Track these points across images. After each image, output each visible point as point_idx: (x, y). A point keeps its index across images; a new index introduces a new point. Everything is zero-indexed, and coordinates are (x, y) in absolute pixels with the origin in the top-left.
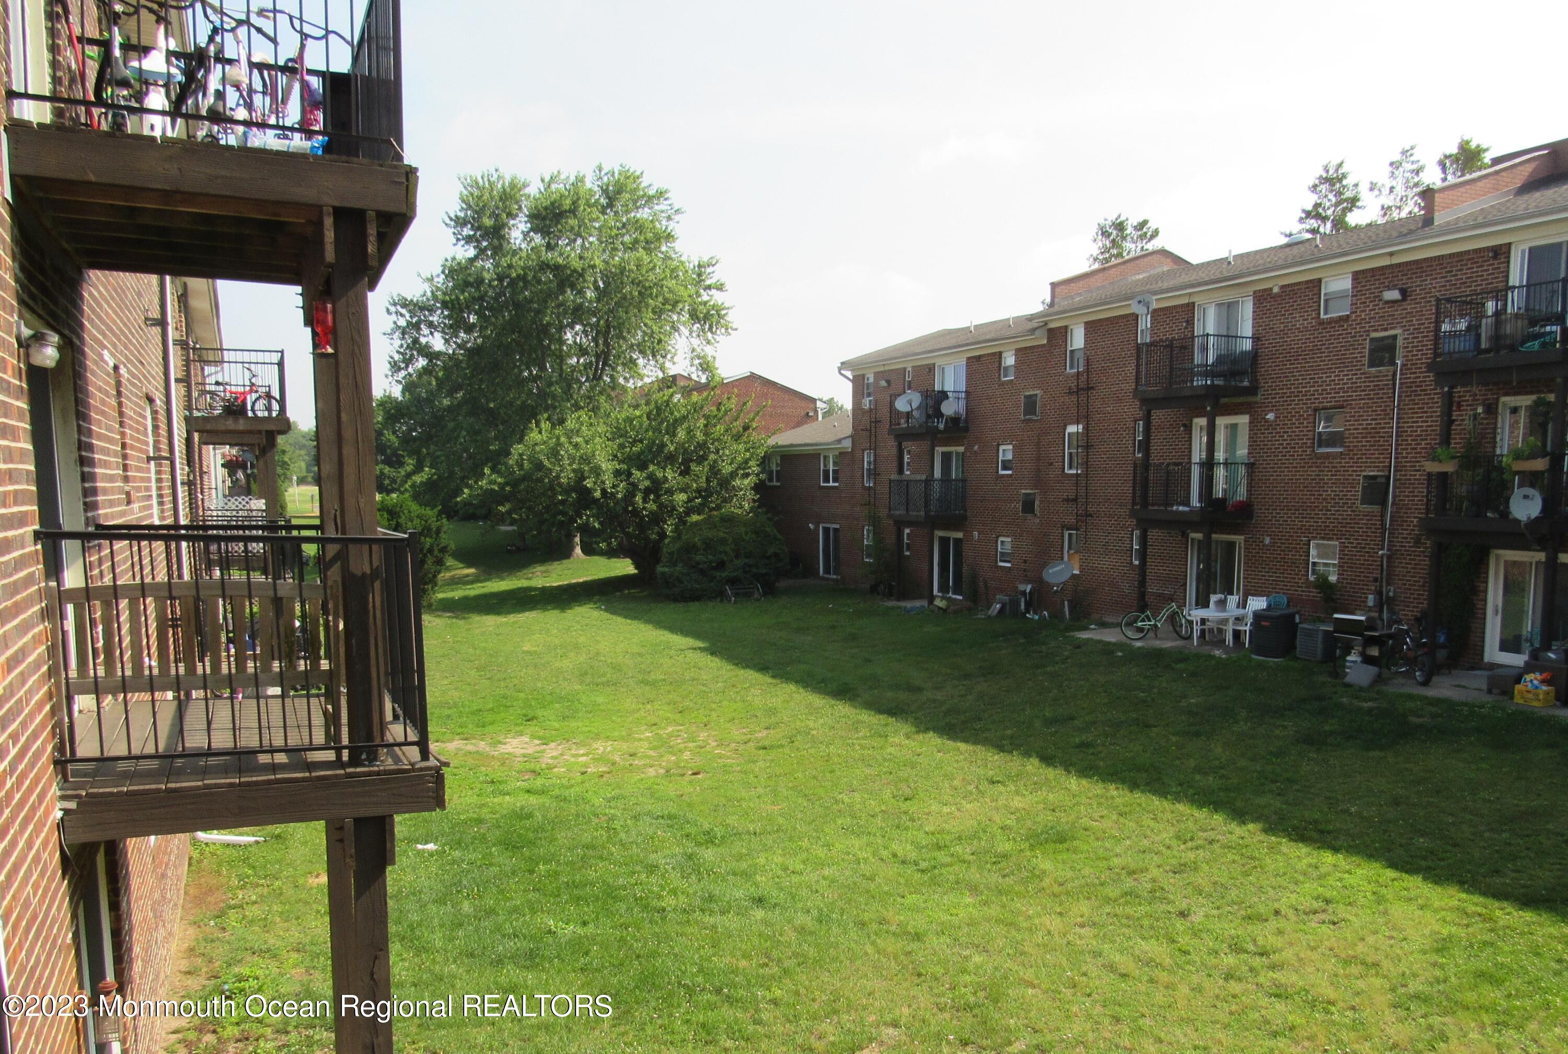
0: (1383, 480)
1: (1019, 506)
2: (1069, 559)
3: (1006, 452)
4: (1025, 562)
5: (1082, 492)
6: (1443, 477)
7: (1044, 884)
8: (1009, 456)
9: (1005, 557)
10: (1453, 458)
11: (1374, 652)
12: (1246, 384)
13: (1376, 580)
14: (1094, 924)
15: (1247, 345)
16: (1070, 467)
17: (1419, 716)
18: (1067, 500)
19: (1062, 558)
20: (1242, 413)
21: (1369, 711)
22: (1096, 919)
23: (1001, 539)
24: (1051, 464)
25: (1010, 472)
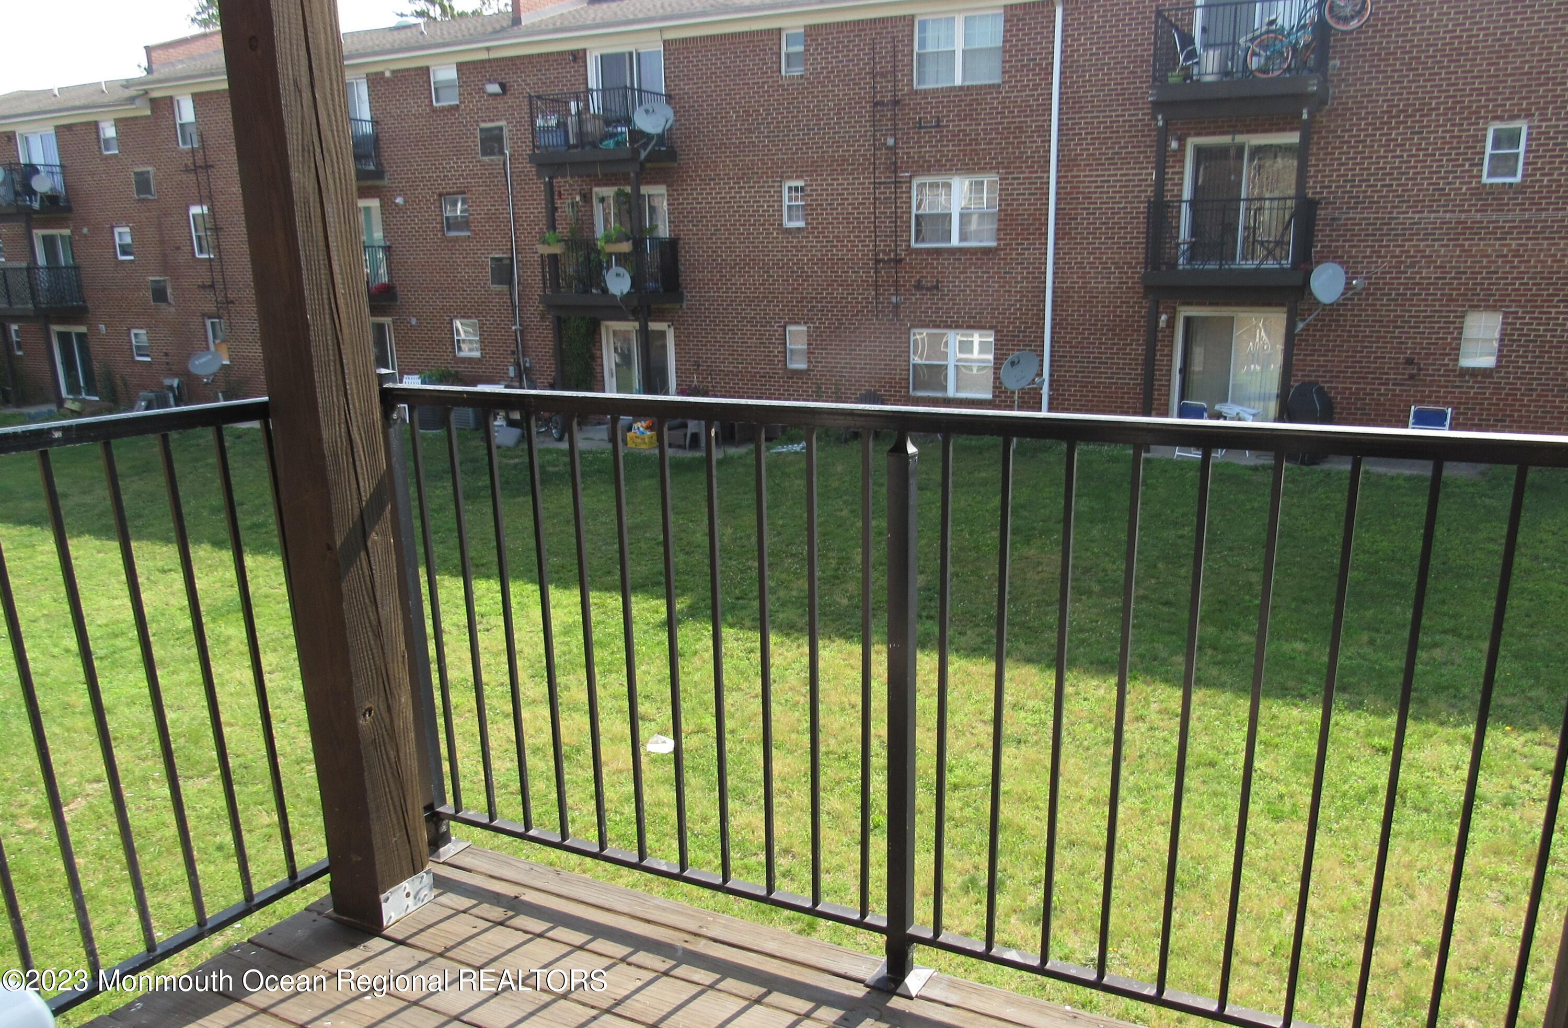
0: (507, 262)
1: (149, 294)
2: (216, 349)
3: (123, 235)
4: (166, 354)
5: (218, 277)
6: (554, 258)
7: (230, 647)
8: (128, 240)
9: (141, 351)
10: (559, 241)
11: (516, 416)
12: (372, 167)
13: (513, 353)
14: (283, 669)
15: (368, 129)
16: (201, 251)
17: (555, 466)
18: (203, 287)
19: (208, 348)
20: (373, 197)
21: (516, 466)
22: (284, 665)
23: (134, 331)
24: (178, 248)
25: (132, 258)
